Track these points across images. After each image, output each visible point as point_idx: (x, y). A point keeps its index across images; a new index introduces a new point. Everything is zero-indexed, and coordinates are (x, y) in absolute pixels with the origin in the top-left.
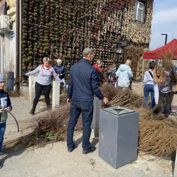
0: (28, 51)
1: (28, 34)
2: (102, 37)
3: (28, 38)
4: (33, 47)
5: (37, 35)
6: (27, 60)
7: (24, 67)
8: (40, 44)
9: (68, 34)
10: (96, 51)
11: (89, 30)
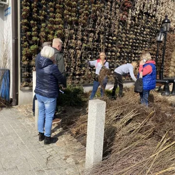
0: (31, 36)
1: (31, 9)
2: (133, 18)
3: (31, 15)
4: (38, 30)
5: (46, 11)
6: (29, 51)
7: (26, 63)
8: (49, 25)
9: (90, 12)
10: (126, 38)
11: (118, 8)
